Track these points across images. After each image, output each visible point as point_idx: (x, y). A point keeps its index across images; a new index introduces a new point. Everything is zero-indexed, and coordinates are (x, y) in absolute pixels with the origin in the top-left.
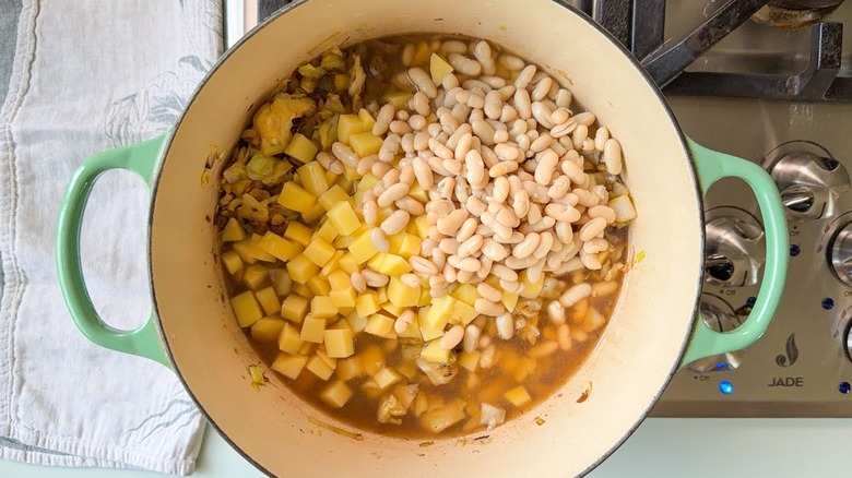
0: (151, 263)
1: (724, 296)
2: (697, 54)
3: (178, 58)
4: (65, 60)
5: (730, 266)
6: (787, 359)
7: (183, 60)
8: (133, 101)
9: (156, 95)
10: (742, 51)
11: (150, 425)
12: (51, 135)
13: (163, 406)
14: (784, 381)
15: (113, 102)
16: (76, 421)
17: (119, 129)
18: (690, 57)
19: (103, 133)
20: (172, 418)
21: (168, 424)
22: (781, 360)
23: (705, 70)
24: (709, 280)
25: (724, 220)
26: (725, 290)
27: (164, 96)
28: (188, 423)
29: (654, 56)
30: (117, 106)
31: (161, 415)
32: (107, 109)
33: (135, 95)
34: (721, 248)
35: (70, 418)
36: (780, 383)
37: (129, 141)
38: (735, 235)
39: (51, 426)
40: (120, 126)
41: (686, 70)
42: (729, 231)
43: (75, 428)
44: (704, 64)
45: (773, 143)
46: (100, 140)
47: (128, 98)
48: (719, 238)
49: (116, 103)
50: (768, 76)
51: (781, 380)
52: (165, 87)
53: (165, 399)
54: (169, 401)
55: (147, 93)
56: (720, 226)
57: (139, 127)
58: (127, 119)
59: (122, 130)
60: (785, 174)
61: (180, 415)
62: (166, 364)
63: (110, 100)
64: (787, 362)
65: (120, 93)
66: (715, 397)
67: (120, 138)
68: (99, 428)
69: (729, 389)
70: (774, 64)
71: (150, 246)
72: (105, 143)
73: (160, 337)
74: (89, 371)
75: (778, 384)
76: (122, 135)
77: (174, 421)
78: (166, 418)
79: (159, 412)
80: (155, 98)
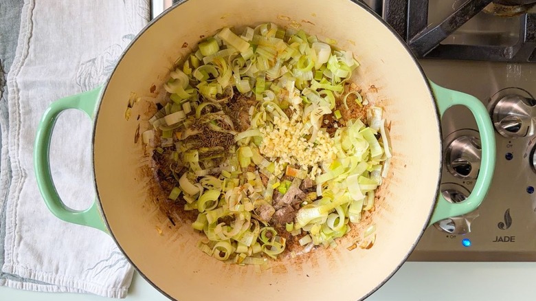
0: (94, 168)
1: (465, 185)
2: (449, 33)
3: (122, 36)
4: (51, 37)
5: (469, 166)
6: (505, 225)
7: (125, 37)
8: (94, 62)
9: (108, 59)
10: (477, 31)
11: (100, 266)
12: (43, 84)
13: (108, 255)
14: (503, 239)
15: (81, 62)
16: (54, 263)
17: (85, 80)
18: (444, 35)
19: (75, 83)
20: (114, 263)
21: (111, 266)
22: (501, 225)
23: (453, 43)
24: (456, 175)
25: (465, 137)
26: (466, 181)
27: (114, 59)
28: (124, 266)
29: (421, 35)
30: (84, 66)
31: (107, 260)
32: (77, 68)
33: (95, 59)
34: (463, 155)
35: (50, 262)
36: (501, 240)
37: (91, 88)
38: (472, 146)
39: (38, 267)
40: (85, 78)
41: (441, 43)
42: (468, 144)
43: (54, 268)
44: (452, 40)
45: (496, 89)
46: (73, 87)
47: (90, 61)
48: (462, 149)
49: (83, 64)
50: (493, 47)
51: (501, 238)
52: (114, 54)
53: (109, 251)
54: (110, 253)
55: (102, 57)
56: (463, 141)
57: (97, 79)
58: (90, 74)
59: (87, 81)
60: (503, 108)
61: (118, 261)
62: (105, 231)
63: (79, 62)
64: (505, 227)
65: (86, 58)
66: (459, 249)
67: (85, 86)
68: (69, 267)
69: (468, 243)
70: (496, 40)
71: (93, 157)
72: (76, 89)
73: (101, 214)
74: (64, 232)
75: (499, 240)
76: (87, 84)
77: (115, 264)
78: (109, 263)
79: (105, 259)
80: (107, 61)
